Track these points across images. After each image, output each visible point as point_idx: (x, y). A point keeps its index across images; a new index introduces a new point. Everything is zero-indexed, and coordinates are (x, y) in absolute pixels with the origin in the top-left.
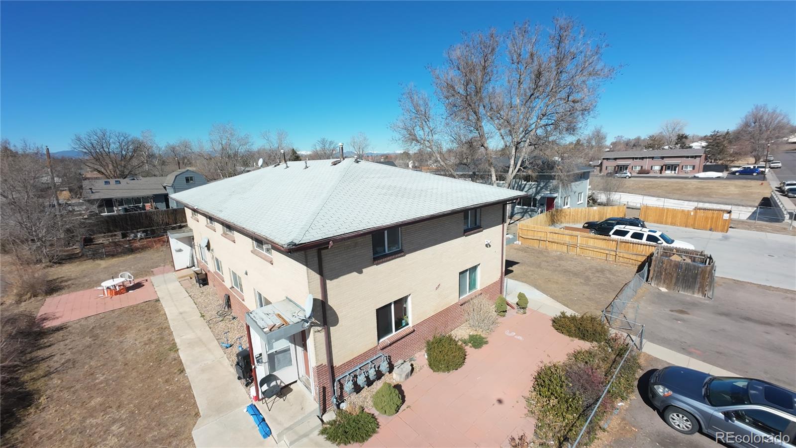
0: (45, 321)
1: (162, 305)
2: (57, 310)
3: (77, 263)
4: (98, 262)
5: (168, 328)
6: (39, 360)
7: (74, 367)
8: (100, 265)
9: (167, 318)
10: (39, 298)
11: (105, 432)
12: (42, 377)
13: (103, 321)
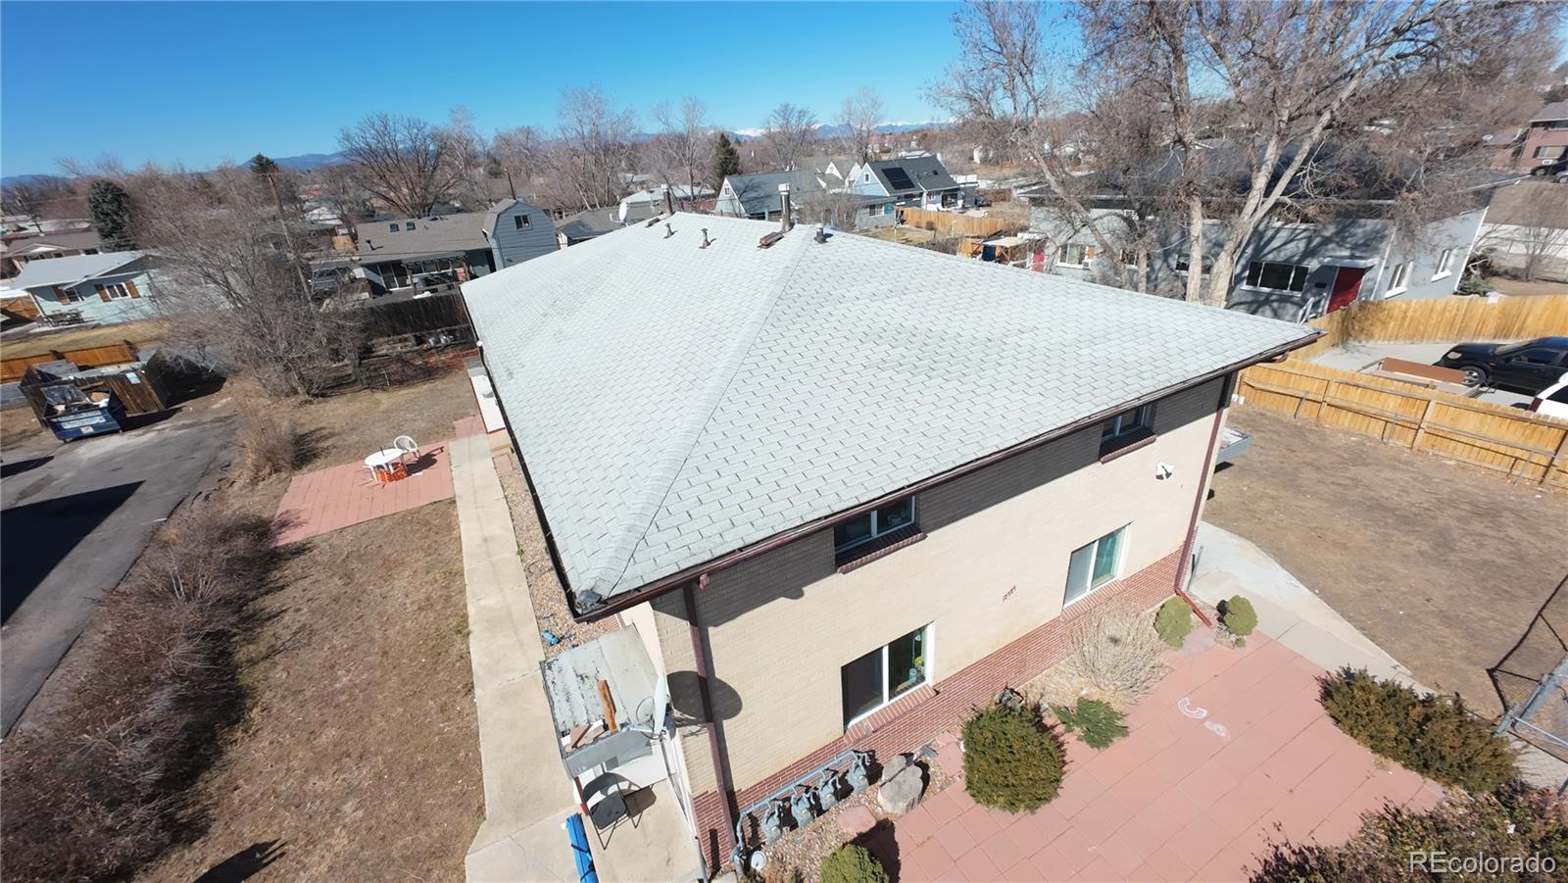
0: (284, 529)
1: (457, 515)
2: (304, 506)
3: (349, 395)
4: (380, 396)
5: (460, 573)
6: (264, 617)
7: (309, 645)
8: (378, 403)
9: (461, 550)
10: (283, 475)
11: (332, 815)
12: (262, 659)
13: (365, 541)
